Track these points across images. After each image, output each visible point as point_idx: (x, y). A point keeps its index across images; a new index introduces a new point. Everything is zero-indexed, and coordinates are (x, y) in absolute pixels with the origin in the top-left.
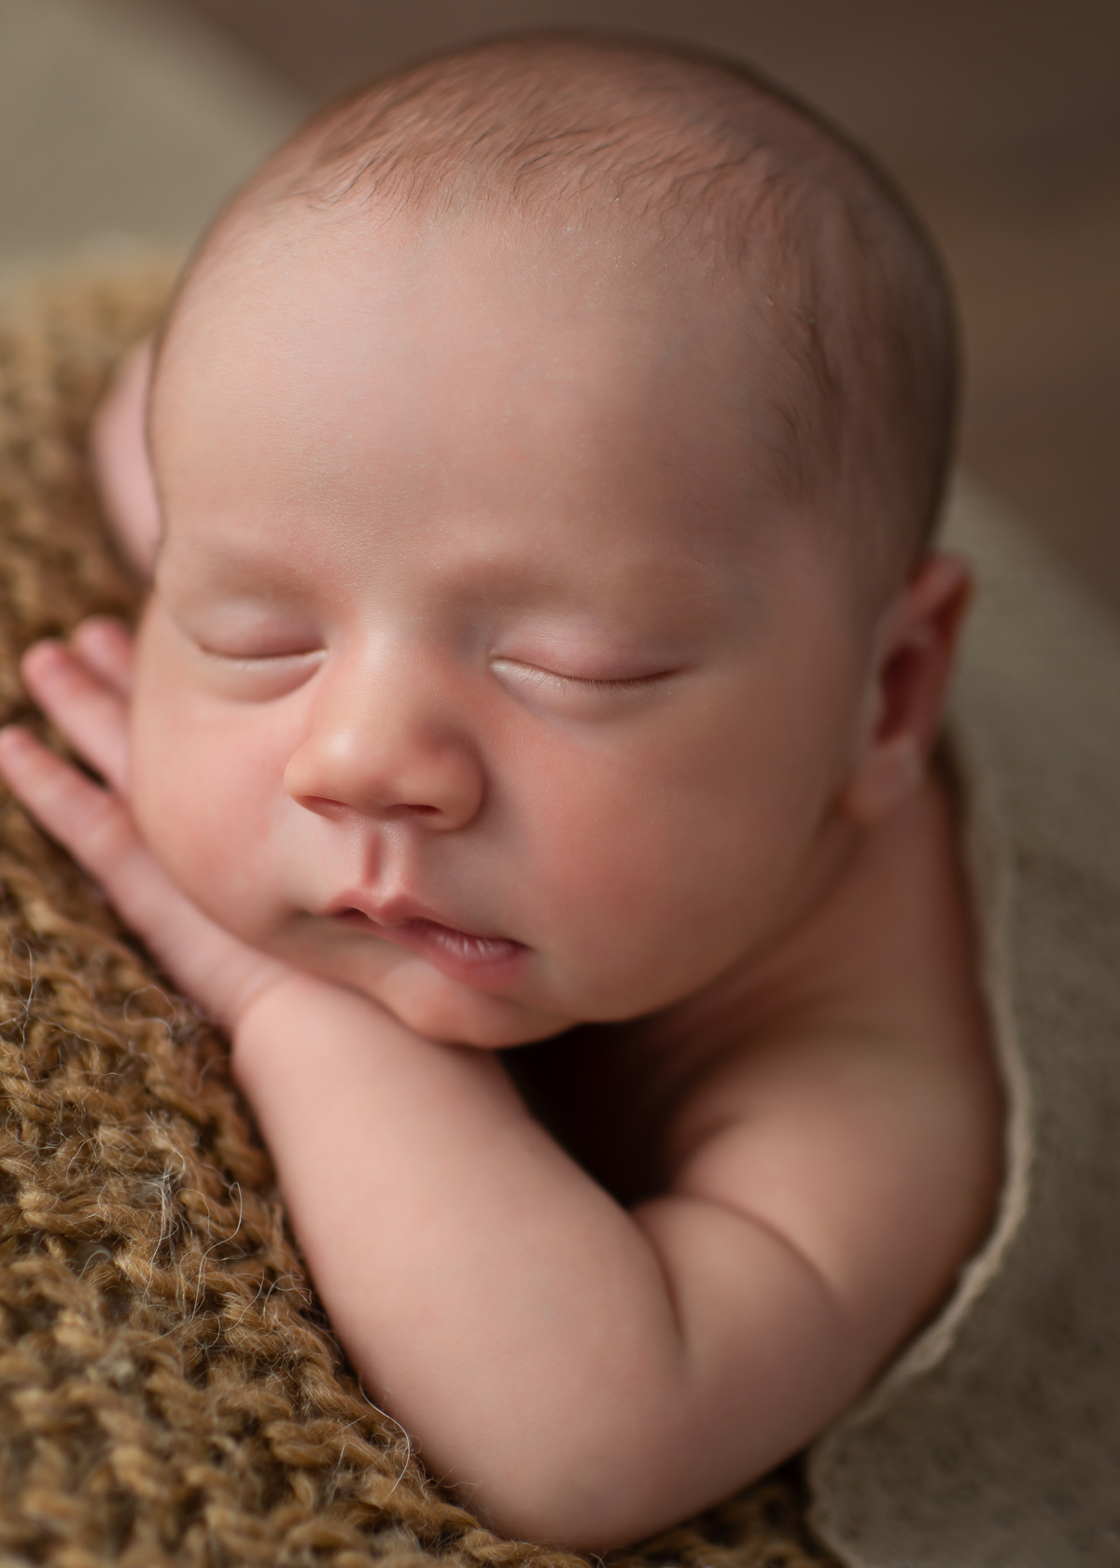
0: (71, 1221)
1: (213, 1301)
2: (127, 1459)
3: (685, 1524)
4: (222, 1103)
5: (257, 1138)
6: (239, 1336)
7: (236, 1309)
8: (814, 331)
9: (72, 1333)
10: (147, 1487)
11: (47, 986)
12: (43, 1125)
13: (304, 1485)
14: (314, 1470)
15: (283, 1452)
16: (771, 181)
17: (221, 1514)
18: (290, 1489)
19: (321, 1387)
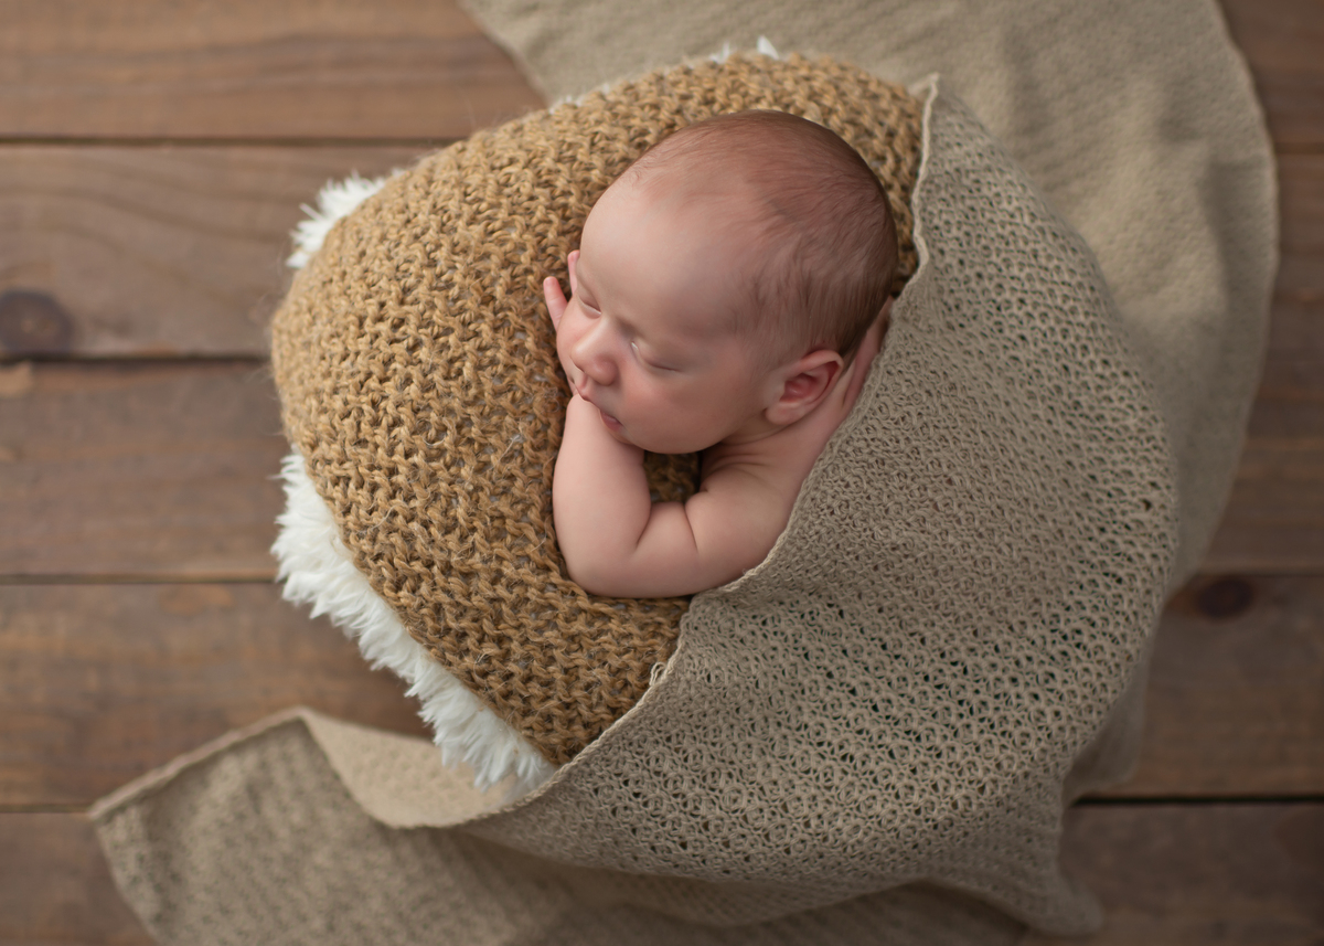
0: (483, 441)
1: (512, 477)
2: (460, 512)
3: (637, 600)
4: (553, 421)
5: (561, 433)
6: (516, 491)
7: (519, 483)
8: (757, 286)
9: (466, 472)
10: (461, 521)
11: (514, 367)
12: (491, 409)
13: (509, 539)
14: (513, 535)
15: (507, 527)
16: (769, 230)
17: (477, 536)
18: (505, 538)
19: (533, 514)
